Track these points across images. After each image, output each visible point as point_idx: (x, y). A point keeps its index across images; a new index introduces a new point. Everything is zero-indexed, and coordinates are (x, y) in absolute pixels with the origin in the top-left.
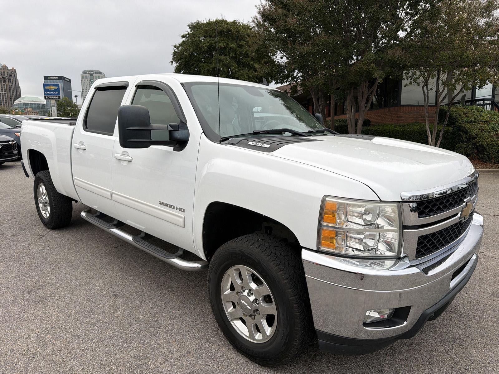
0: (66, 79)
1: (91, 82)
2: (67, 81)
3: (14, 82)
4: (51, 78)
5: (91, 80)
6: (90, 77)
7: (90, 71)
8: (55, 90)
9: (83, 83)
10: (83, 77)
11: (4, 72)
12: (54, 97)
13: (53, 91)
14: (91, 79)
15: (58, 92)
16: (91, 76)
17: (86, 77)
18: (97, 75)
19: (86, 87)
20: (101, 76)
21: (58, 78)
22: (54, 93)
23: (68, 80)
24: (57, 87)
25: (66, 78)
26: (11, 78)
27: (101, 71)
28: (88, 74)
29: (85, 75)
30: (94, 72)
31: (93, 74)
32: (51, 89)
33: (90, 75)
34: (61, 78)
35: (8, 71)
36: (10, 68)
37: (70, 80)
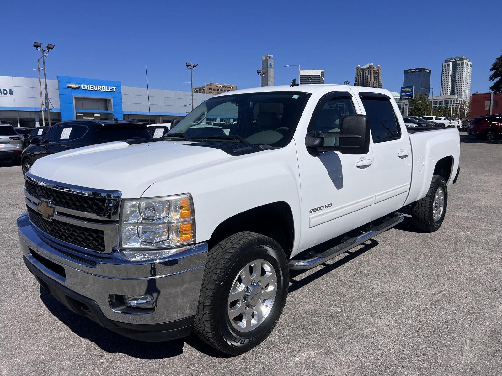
0: (426, 71)
2: (427, 74)
3: (377, 80)
4: (411, 71)
6: (453, 65)
8: (409, 92)
11: (371, 71)
12: (408, 97)
13: (408, 92)
14: (453, 68)
15: (411, 93)
17: (448, 66)
18: (461, 62)
19: (446, 76)
20: (465, 63)
21: (418, 70)
22: (409, 94)
23: (428, 71)
24: (411, 89)
25: (426, 69)
26: (376, 76)
28: (451, 62)
29: (447, 63)
31: (457, 61)
32: (407, 90)
33: (453, 63)
34: (421, 70)
37: (430, 71)
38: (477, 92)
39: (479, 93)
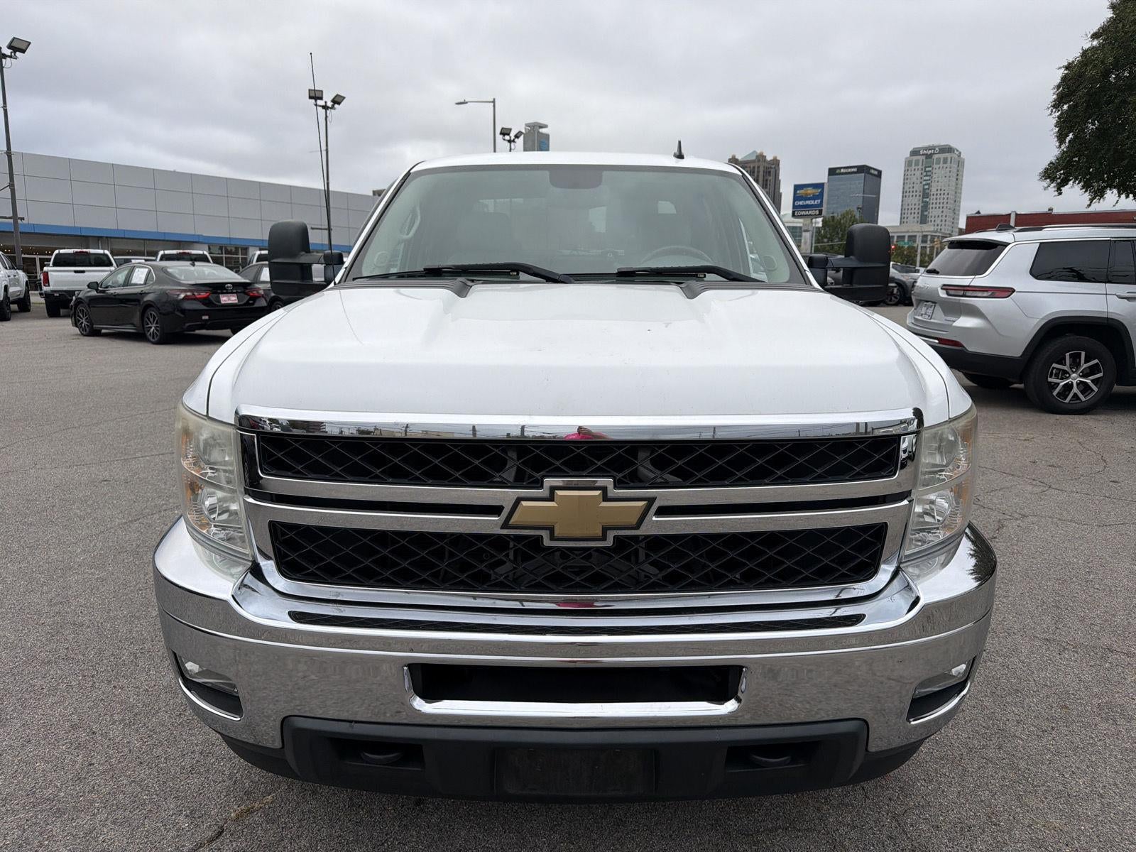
0: (872, 171)
1: (925, 174)
2: (875, 175)
3: (772, 185)
4: (842, 170)
5: (927, 169)
6: (926, 162)
7: (926, 149)
8: (814, 198)
9: (906, 177)
10: (909, 163)
11: (758, 167)
12: (810, 212)
13: (809, 199)
14: (926, 167)
15: (819, 201)
16: (929, 160)
17: (917, 163)
18: (942, 156)
19: (912, 185)
20: (951, 158)
21: (855, 170)
22: (813, 202)
23: (876, 173)
24: (819, 190)
25: (871, 168)
26: (769, 178)
27: (953, 145)
28: (923, 155)
29: (915, 158)
30: (937, 149)
31: (934, 153)
32: (807, 194)
33: (926, 158)
34: (863, 169)
35: (766, 165)
36: (769, 158)
37: (880, 172)
38: (979, 212)
39: (983, 213)
